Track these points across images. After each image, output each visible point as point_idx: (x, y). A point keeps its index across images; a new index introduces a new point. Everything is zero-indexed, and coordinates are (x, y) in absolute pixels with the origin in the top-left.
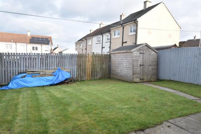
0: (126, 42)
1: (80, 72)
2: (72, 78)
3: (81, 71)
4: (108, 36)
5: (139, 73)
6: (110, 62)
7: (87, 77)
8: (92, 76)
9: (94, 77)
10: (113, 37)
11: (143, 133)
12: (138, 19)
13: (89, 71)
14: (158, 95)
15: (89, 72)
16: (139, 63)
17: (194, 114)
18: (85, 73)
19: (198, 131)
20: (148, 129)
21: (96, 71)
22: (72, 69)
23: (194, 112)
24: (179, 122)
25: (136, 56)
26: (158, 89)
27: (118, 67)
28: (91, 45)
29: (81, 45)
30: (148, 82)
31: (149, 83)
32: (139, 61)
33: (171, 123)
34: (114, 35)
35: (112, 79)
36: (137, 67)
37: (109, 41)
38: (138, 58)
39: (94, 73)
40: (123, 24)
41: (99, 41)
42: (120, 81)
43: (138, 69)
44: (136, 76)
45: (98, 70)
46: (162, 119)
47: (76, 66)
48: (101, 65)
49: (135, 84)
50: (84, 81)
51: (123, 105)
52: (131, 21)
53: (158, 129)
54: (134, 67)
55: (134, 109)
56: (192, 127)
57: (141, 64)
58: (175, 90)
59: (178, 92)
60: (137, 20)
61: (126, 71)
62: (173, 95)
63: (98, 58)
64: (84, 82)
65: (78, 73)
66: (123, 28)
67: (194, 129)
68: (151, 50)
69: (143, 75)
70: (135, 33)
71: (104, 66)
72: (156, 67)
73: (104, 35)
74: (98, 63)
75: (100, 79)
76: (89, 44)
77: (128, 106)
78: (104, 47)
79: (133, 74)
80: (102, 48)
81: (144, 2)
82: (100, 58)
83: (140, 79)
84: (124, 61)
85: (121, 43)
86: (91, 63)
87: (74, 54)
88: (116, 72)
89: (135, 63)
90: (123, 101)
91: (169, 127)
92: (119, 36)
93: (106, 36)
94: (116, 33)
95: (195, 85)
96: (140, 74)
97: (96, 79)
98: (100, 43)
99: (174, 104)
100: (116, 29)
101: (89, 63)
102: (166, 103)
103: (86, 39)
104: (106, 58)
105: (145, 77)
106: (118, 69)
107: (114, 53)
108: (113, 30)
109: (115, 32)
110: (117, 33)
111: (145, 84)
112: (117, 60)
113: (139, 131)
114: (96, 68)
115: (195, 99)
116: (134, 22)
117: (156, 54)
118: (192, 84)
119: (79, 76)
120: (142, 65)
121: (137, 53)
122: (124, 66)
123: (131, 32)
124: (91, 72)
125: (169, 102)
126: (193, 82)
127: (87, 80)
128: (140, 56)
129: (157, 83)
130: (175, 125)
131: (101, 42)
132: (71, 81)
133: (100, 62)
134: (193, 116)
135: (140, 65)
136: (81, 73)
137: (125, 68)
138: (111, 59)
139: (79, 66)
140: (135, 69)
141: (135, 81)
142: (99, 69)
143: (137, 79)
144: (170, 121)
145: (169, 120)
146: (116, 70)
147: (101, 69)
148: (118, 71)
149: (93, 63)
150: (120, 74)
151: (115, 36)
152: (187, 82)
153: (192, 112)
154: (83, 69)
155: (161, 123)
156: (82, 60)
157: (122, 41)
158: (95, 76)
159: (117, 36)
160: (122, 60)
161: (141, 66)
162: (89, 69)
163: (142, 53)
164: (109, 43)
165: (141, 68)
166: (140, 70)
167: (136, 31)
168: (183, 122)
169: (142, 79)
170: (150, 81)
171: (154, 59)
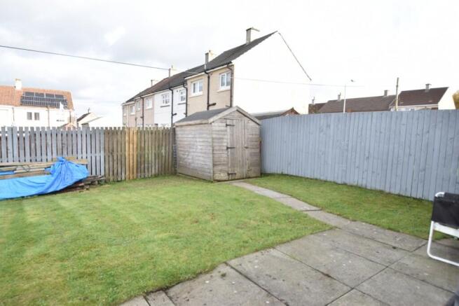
0: (214, 104)
1: (111, 163)
2: (94, 177)
3: (115, 163)
4: (182, 93)
5: (225, 163)
6: (175, 144)
7: (127, 174)
8: (139, 170)
9: (143, 174)
10: (191, 94)
11: (164, 295)
12: (234, 62)
13: (131, 161)
14: (243, 205)
15: (131, 164)
16: (225, 144)
17: (288, 241)
18: (123, 164)
19: (275, 281)
20: (179, 285)
21: (146, 162)
22: (94, 158)
23: (289, 239)
24: (250, 262)
25: (219, 131)
26: (252, 192)
27: (189, 152)
28: (152, 109)
29: (134, 108)
30: (243, 179)
32: (225, 140)
33: (232, 268)
34: (193, 91)
35: (179, 176)
36: (221, 152)
37: (185, 101)
38: (221, 134)
39: (143, 166)
40: (208, 70)
41: (166, 103)
42: (190, 179)
43: (224, 156)
44: (220, 168)
45: (150, 159)
46: (219, 258)
47: (102, 152)
48: (157, 149)
49: (217, 183)
50: (121, 181)
51: (157, 233)
52: (220, 66)
53: (199, 283)
54: (215, 152)
55: (175, 240)
56: (268, 273)
57: (229, 146)
58: (282, 193)
59: (285, 196)
60: (231, 63)
61: (201, 159)
62: (270, 204)
63: (150, 135)
64: (119, 184)
65: (107, 167)
66: (209, 77)
67: (270, 276)
68: (246, 118)
69: (234, 167)
70: (229, 87)
71: (163, 151)
72: (258, 151)
73: (175, 91)
74: (150, 145)
75: (156, 176)
76: (148, 108)
77: (168, 233)
78: (176, 114)
79: (214, 165)
80: (173, 115)
81: (247, 30)
82: (154, 134)
83: (229, 174)
84: (198, 140)
85: (206, 105)
86: (135, 146)
87: (98, 128)
88: (186, 162)
89: (215, 144)
90: (162, 223)
91: (224, 275)
92: (201, 93)
93: (179, 93)
94: (196, 86)
95: (321, 181)
96: (228, 164)
97: (146, 176)
98: (169, 106)
99: (264, 222)
100: (195, 79)
101: (131, 146)
102: (248, 221)
103: (143, 98)
104: (167, 135)
105: (237, 170)
106: (188, 155)
107: (181, 126)
108: (192, 80)
109: (194, 84)
110: (198, 86)
111: (236, 184)
112: (185, 139)
113: (158, 292)
114: (146, 156)
115: (308, 209)
116: (228, 67)
117: (257, 126)
118: (316, 179)
119: (111, 173)
120: (231, 148)
121: (220, 124)
122: (198, 150)
123: (223, 84)
124: (135, 163)
125: (254, 220)
126: (318, 177)
127: (127, 179)
128: (226, 131)
129: (258, 180)
130: (237, 271)
131: (170, 104)
132: (92, 184)
133: (154, 144)
134: (283, 248)
135: (228, 148)
136: (115, 166)
137: (200, 154)
138: (177, 136)
139: (110, 152)
140: (216, 156)
141: (217, 178)
142: (153, 158)
143: (222, 175)
144: (234, 262)
145: (231, 259)
146: (184, 159)
147: (158, 156)
148: (189, 159)
149: (139, 145)
150: (193, 165)
151: (194, 92)
152: (309, 177)
153: (285, 239)
154: (119, 157)
155: (209, 270)
156: (115, 140)
157: (206, 102)
158: (146, 170)
159: (198, 93)
160: (194, 139)
161: (229, 150)
162: (131, 157)
163: (230, 125)
164: (185, 105)
165: (229, 154)
166: (228, 158)
167: (231, 83)
168: (256, 261)
169: (232, 174)
170: (246, 178)
171: (254, 136)
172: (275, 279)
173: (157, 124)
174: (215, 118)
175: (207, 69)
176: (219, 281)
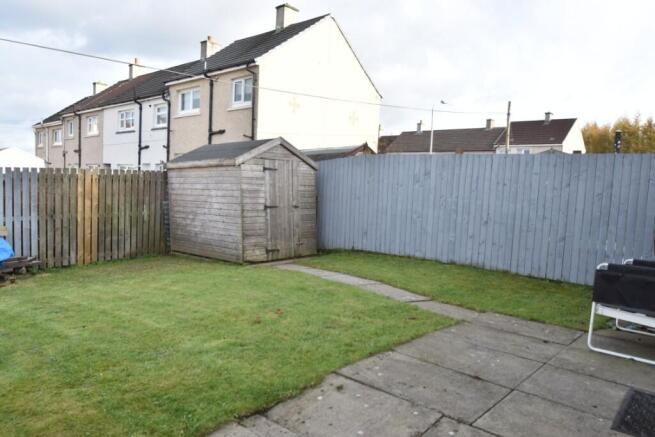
0: (222, 132)
1: (50, 234)
2: (19, 259)
3: (58, 233)
4: (159, 110)
5: (262, 231)
6: (166, 199)
7: (80, 253)
8: (101, 248)
9: (108, 252)
10: (178, 112)
11: (264, 419)
12: (259, 60)
13: (88, 231)
14: (316, 296)
15: (88, 236)
16: (262, 201)
17: (408, 341)
18: (72, 237)
19: (414, 390)
20: (280, 405)
21: (115, 232)
22: (18, 226)
23: (408, 338)
24: (368, 369)
25: (252, 178)
26: (318, 278)
27: (196, 214)
28: (100, 136)
29: (60, 133)
30: (290, 258)
31: (294, 263)
32: (262, 195)
33: (347, 377)
34: (180, 107)
35: (174, 256)
36: (255, 214)
37: (165, 125)
38: (258, 185)
39: (108, 239)
40: (210, 71)
41: (128, 126)
42: (201, 261)
43: (260, 220)
44: (253, 240)
45: (122, 226)
46: (321, 368)
47: (34, 214)
48: (134, 209)
49: (248, 267)
50: (69, 266)
51: (205, 341)
52: (238, 65)
53: (308, 400)
54: (245, 214)
55: (240, 348)
56: (401, 380)
57: (268, 204)
58: (365, 278)
59: (373, 282)
60: (254, 62)
61: (221, 225)
62: (357, 294)
63: (122, 184)
64: (69, 271)
65: (43, 241)
66: (212, 85)
67: (405, 384)
68: (296, 158)
69: (276, 239)
70: (249, 104)
71: (145, 213)
72: (313, 212)
73: (145, 106)
74: (122, 201)
75: (133, 256)
76: (90, 134)
77: (223, 340)
78: (147, 147)
79: (245, 236)
80: (141, 148)
81: (278, 8)
82: (129, 183)
83: (268, 251)
84: (213, 193)
85: (207, 134)
86: (95, 203)
87: (26, 170)
88: (189, 232)
89: (246, 201)
90: (206, 327)
91: (340, 388)
92: (197, 111)
93: (152, 109)
94: (186, 98)
95: (416, 259)
96: (267, 234)
97: (115, 257)
98: (133, 131)
99: (359, 318)
100: (186, 86)
101: (88, 203)
102: (337, 318)
103: (79, 116)
104: (153, 184)
105: (281, 245)
106: (193, 220)
107: (180, 169)
108: (178, 88)
109: (183, 95)
110: (190, 99)
111: (283, 267)
112: (189, 192)
113: (253, 418)
114: (115, 221)
115: (413, 299)
116: (248, 69)
117: (312, 172)
118: (409, 257)
119: (50, 252)
120: (270, 207)
121: (255, 167)
122: (213, 211)
123: (238, 98)
124: (95, 234)
125: (344, 316)
126: (412, 254)
127: (80, 263)
128: (263, 178)
129: (316, 260)
130: (356, 381)
131: (136, 127)
132: (16, 271)
133: (128, 199)
134: (405, 349)
135: (266, 207)
136: (58, 239)
137: (215, 218)
138: (169, 186)
139: (48, 215)
140: (248, 220)
141: (248, 258)
142: (128, 224)
143: (258, 252)
144: (345, 371)
145: (340, 368)
146: (187, 225)
147: (136, 221)
148: (195, 227)
149: (102, 201)
150: (203, 236)
151: (183, 108)
152: (397, 253)
153: (403, 339)
154: (65, 225)
155: (318, 382)
156: (58, 191)
157: (207, 128)
158: (115, 247)
159: (190, 111)
160: (206, 192)
161: (268, 210)
162: (87, 224)
163: (270, 169)
164: (165, 131)
165: (269, 218)
166: (266, 223)
167: (253, 97)
168: (377, 368)
169: (273, 251)
170: (296, 257)
171: (307, 188)
172: (412, 387)
173: (109, 165)
174: (246, 156)
175: (208, 69)
176: (337, 395)
